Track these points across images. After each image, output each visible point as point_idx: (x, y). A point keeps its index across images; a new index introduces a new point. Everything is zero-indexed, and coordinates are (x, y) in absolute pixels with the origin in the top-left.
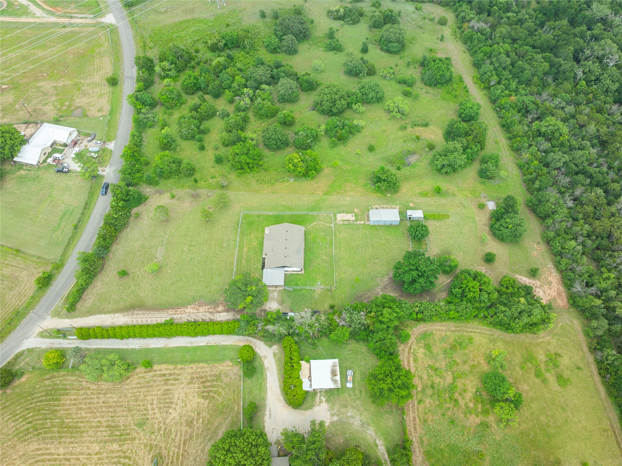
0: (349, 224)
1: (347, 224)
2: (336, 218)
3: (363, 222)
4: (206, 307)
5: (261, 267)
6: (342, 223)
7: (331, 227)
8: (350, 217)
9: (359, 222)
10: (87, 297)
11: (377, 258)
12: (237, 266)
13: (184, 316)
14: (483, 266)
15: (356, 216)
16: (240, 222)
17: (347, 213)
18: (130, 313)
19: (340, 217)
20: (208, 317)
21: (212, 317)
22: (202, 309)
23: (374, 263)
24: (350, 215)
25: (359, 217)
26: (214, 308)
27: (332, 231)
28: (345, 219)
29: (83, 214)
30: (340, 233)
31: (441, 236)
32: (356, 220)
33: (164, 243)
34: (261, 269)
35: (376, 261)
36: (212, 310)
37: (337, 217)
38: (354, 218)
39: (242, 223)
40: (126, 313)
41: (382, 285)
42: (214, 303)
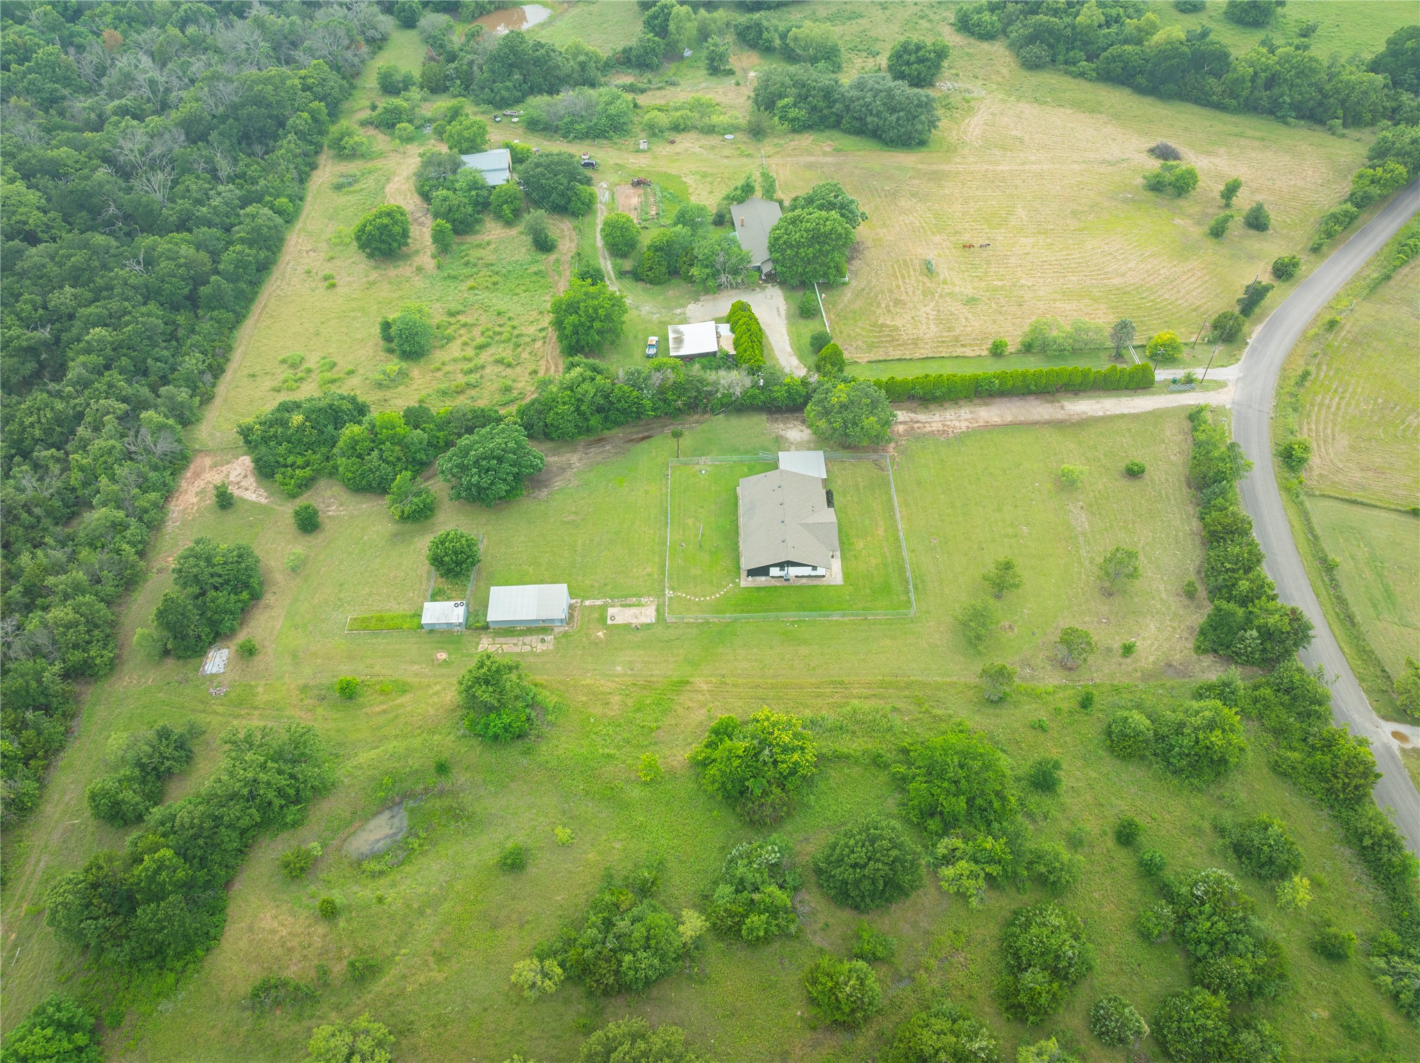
0: (626, 597)
1: (626, 598)
2: (657, 610)
3: (587, 603)
4: (928, 429)
5: (835, 497)
6: (643, 600)
7: (673, 589)
8: (620, 615)
9: (599, 602)
10: (1181, 437)
11: (569, 523)
12: (890, 500)
13: (969, 416)
14: (329, 517)
15: (603, 619)
16: (912, 595)
17: (627, 627)
18: (1076, 417)
19: (646, 614)
20: (922, 417)
21: (912, 415)
22: (937, 426)
23: (576, 513)
24: (620, 620)
25: (596, 615)
26: (912, 428)
27: (670, 578)
28: (634, 610)
29: (1341, 600)
30: (649, 575)
31: (395, 577)
32: (604, 608)
33: (1081, 539)
34: (835, 493)
35: (572, 517)
36: (916, 425)
37: (654, 614)
38: (611, 611)
39: (907, 592)
40: (1084, 416)
41: (568, 473)
42: (915, 435)
